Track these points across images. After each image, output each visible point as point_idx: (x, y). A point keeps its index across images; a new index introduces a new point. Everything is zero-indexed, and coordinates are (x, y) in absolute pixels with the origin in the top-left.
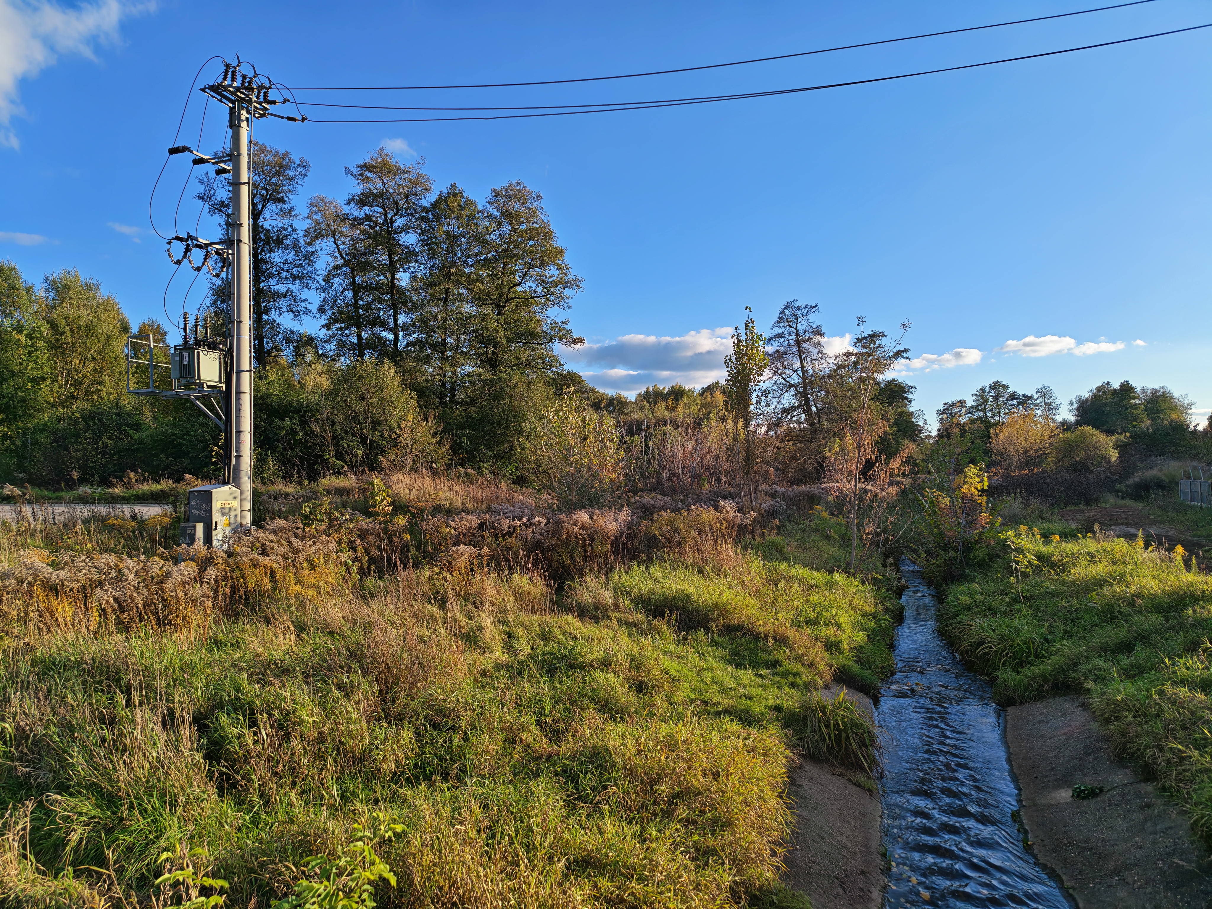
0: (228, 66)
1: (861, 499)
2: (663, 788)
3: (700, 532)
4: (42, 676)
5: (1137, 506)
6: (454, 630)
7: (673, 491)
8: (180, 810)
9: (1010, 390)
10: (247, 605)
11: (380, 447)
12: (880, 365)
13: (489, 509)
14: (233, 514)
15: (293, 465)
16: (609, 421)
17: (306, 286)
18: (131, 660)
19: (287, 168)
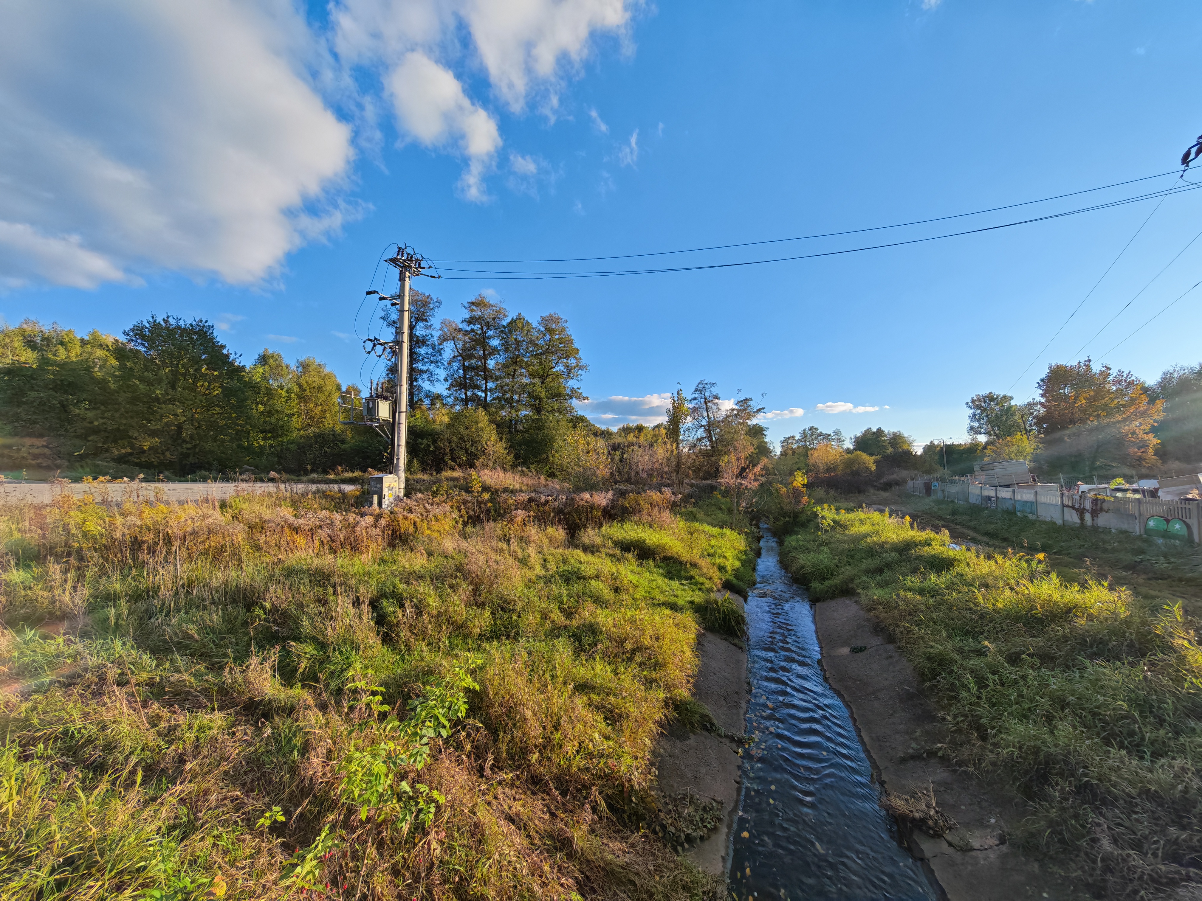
0: (399, 248)
1: (739, 488)
2: (629, 645)
3: (651, 505)
4: (288, 576)
5: (885, 494)
6: (514, 556)
7: (637, 483)
8: (361, 652)
9: (819, 431)
10: (400, 540)
11: (475, 455)
12: (750, 416)
13: (535, 491)
14: (394, 490)
15: (428, 464)
16: (601, 442)
17: (438, 367)
18: (336, 569)
19: (429, 303)
